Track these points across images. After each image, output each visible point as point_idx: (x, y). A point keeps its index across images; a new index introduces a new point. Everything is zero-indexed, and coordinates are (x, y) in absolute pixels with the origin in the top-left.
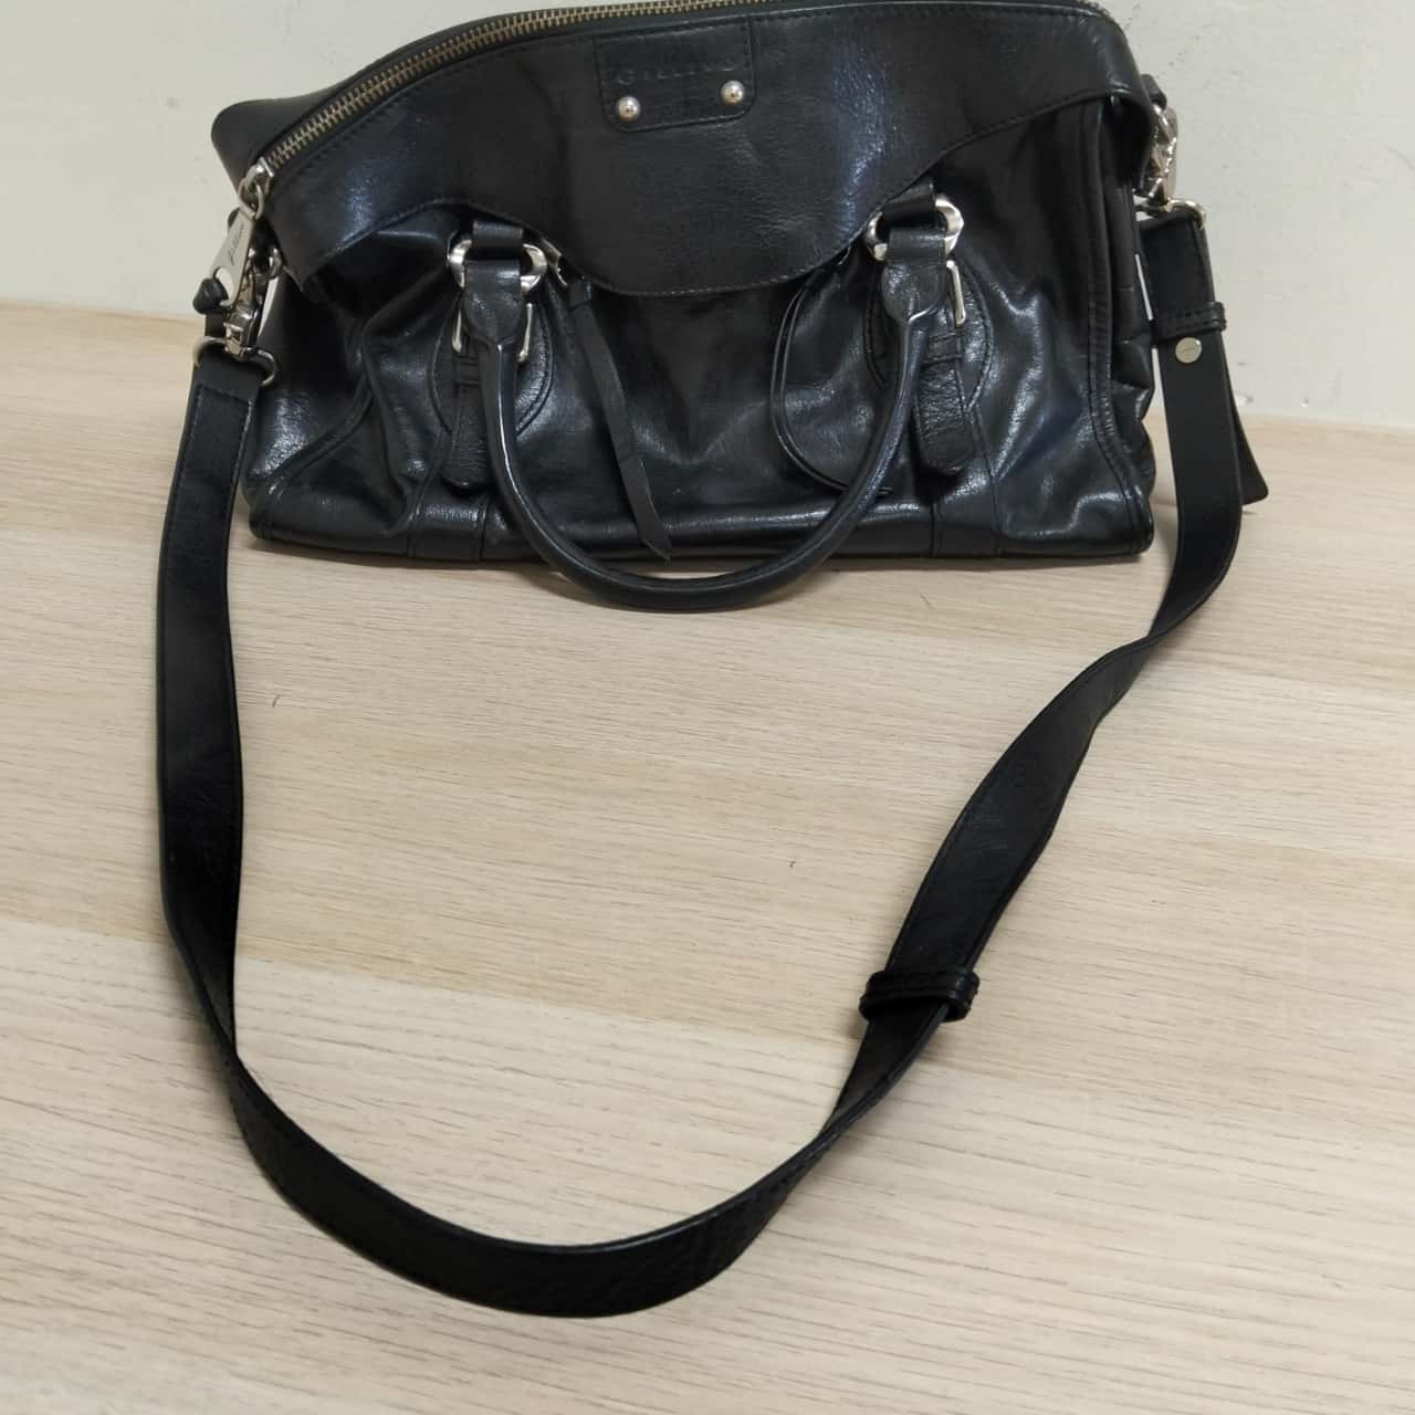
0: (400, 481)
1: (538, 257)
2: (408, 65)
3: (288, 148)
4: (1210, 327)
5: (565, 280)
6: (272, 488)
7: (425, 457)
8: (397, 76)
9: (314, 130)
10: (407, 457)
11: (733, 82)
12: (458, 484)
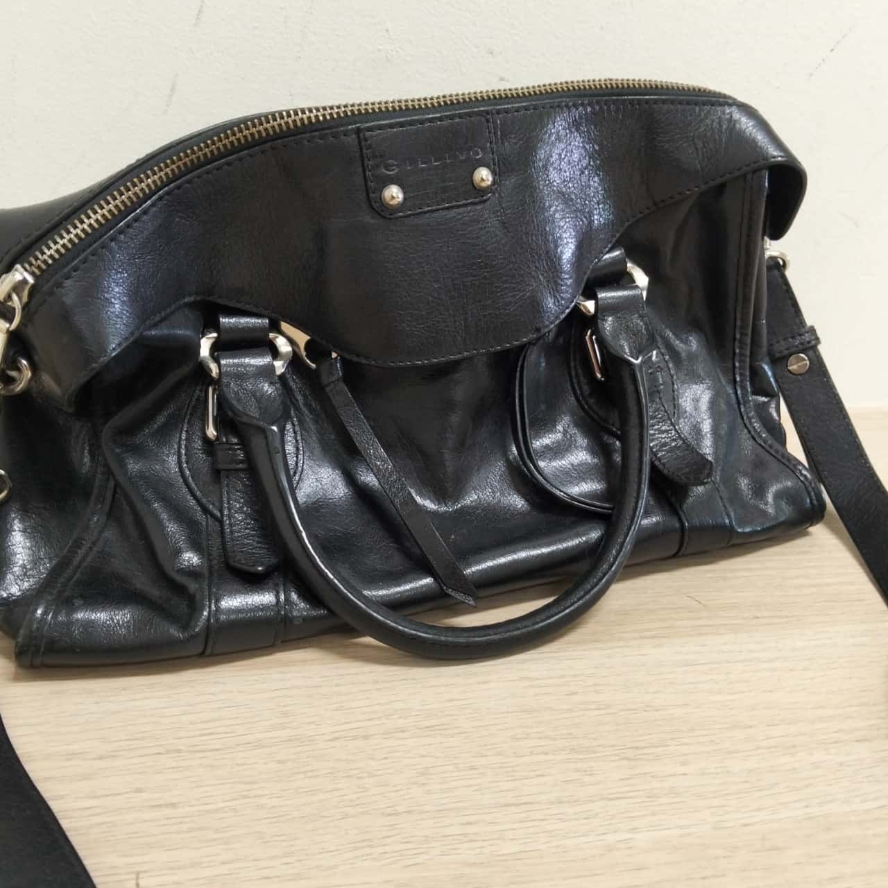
0: (179, 578)
1: (283, 345)
2: (173, 162)
3: (50, 251)
4: (810, 345)
5: (313, 363)
6: (39, 612)
7: (196, 547)
8: (162, 174)
9: (79, 231)
10: (178, 552)
11: (481, 168)
12: (252, 569)
